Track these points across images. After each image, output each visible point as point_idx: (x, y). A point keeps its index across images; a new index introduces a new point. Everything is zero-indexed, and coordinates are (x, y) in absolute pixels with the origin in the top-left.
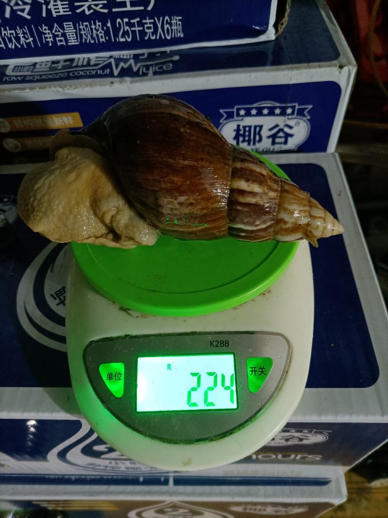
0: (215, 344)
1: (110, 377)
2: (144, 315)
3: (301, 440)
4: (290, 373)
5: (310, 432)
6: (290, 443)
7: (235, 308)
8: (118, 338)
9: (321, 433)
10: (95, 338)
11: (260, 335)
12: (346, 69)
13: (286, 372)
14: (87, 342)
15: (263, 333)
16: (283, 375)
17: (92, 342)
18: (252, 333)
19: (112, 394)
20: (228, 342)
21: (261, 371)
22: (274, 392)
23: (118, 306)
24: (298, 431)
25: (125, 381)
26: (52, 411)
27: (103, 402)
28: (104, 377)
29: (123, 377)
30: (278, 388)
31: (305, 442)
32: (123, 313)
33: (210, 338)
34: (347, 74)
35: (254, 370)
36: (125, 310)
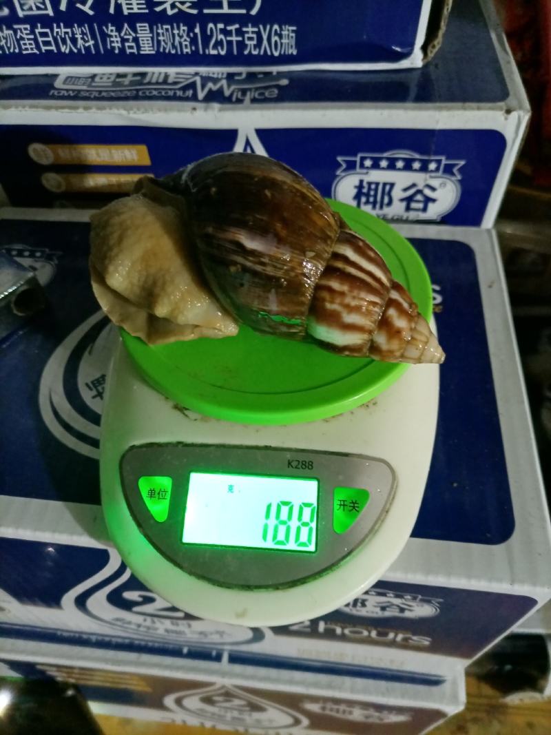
0: (294, 464)
1: (152, 493)
2: (205, 418)
3: (402, 610)
4: (391, 513)
5: (414, 599)
6: (388, 614)
7: (326, 421)
8: (167, 445)
9: (429, 602)
10: (137, 442)
11: (355, 459)
12: (514, 115)
13: (385, 511)
14: (126, 447)
15: (360, 456)
16: (381, 514)
17: (133, 447)
18: (346, 455)
19: (151, 517)
20: (312, 463)
21: (353, 506)
22: (367, 536)
23: (171, 404)
24: (397, 596)
25: (170, 501)
26: (72, 533)
27: (139, 525)
28: (144, 493)
29: (168, 496)
30: (373, 531)
31: (407, 614)
32: (177, 413)
33: (288, 456)
34: (516, 121)
35: (343, 504)
36: (180, 408)
